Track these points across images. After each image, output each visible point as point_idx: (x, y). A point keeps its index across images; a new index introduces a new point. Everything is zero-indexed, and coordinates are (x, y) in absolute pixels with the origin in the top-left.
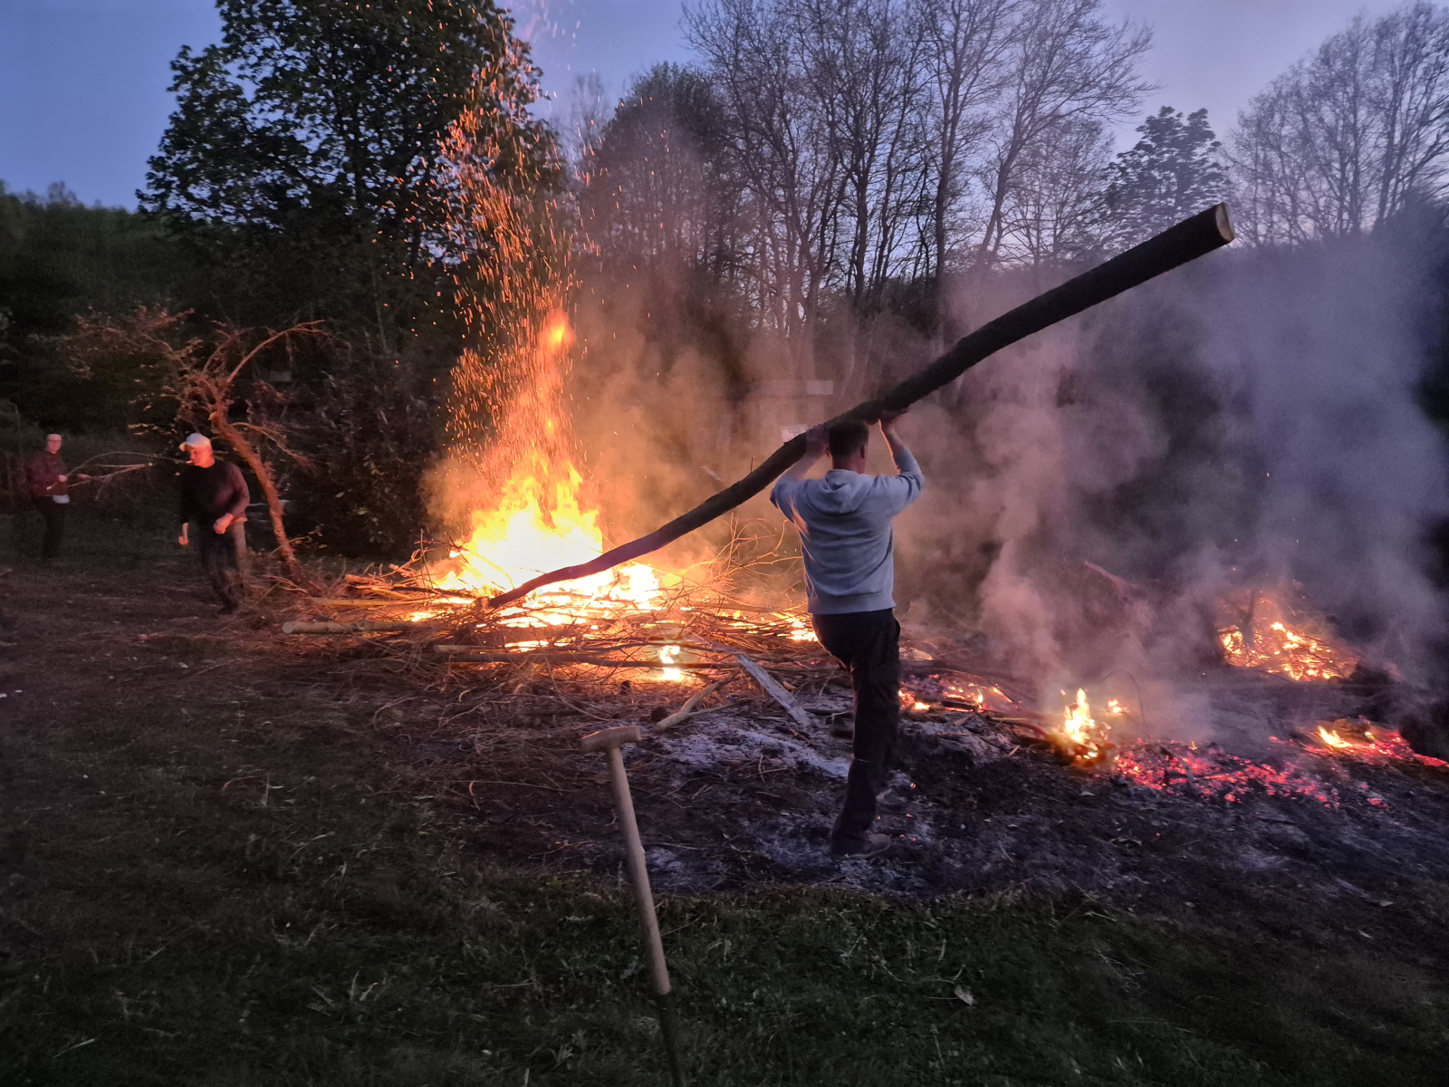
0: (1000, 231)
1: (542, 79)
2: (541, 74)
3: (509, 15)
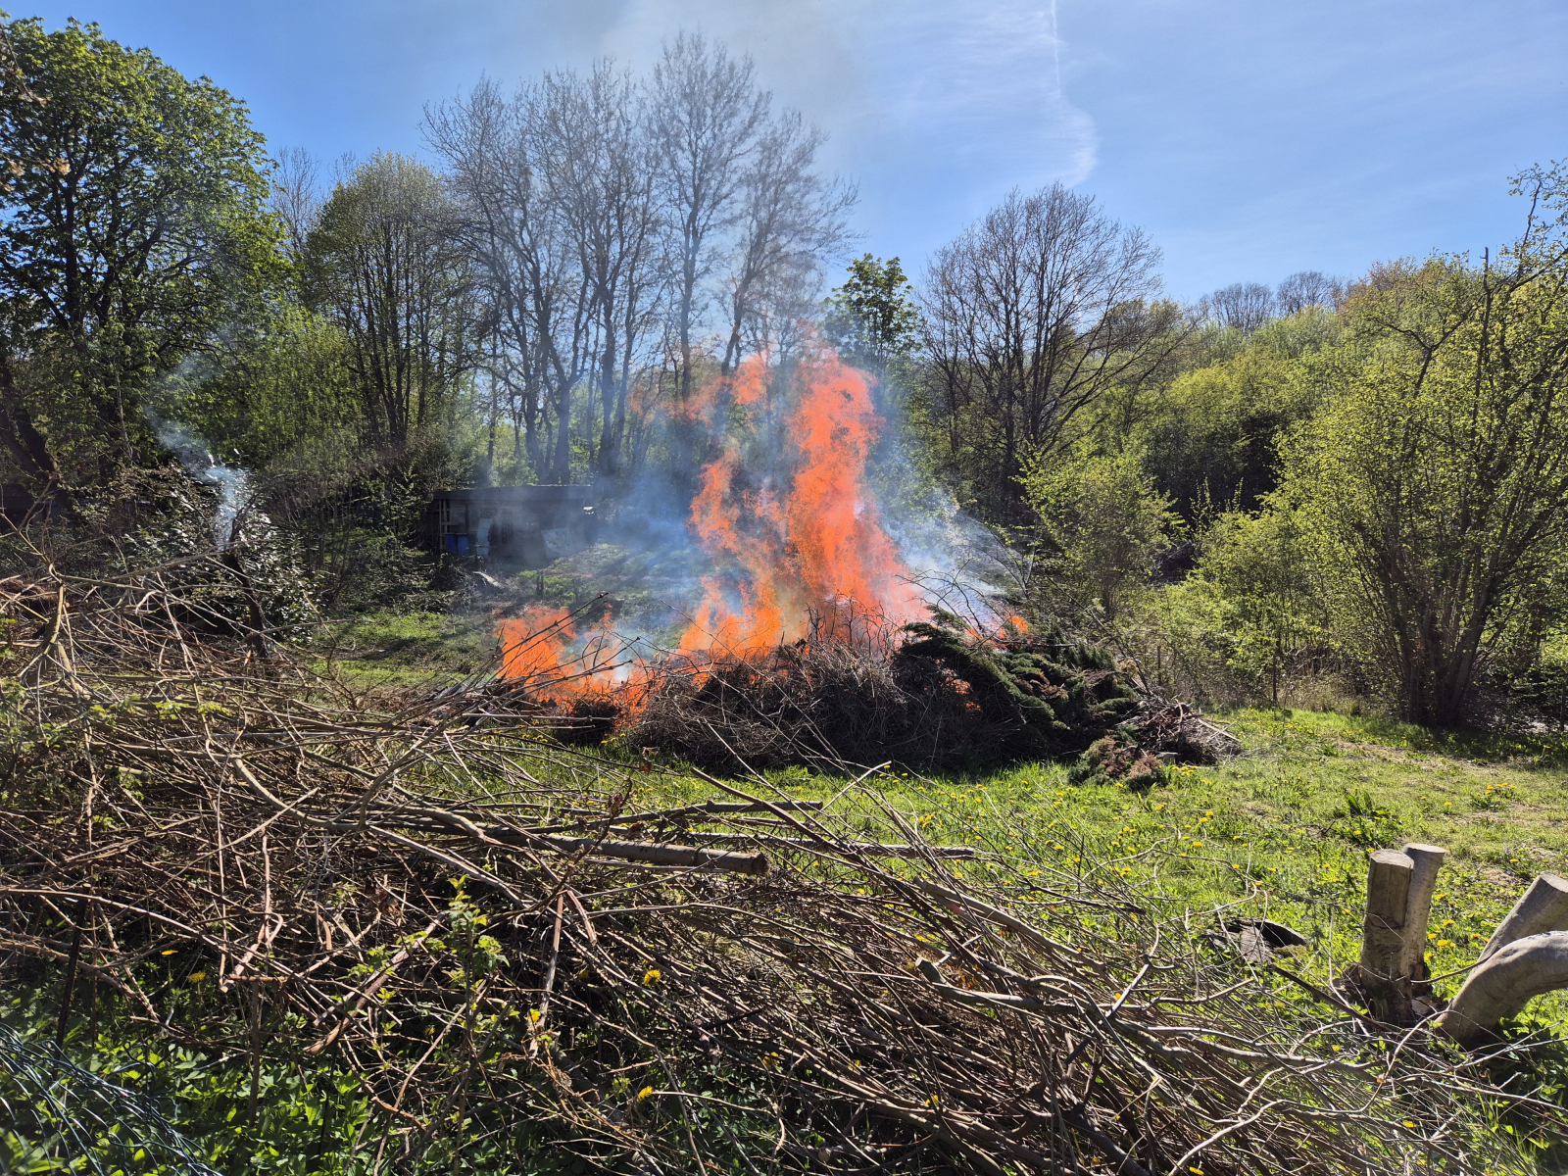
0: (738, 350)
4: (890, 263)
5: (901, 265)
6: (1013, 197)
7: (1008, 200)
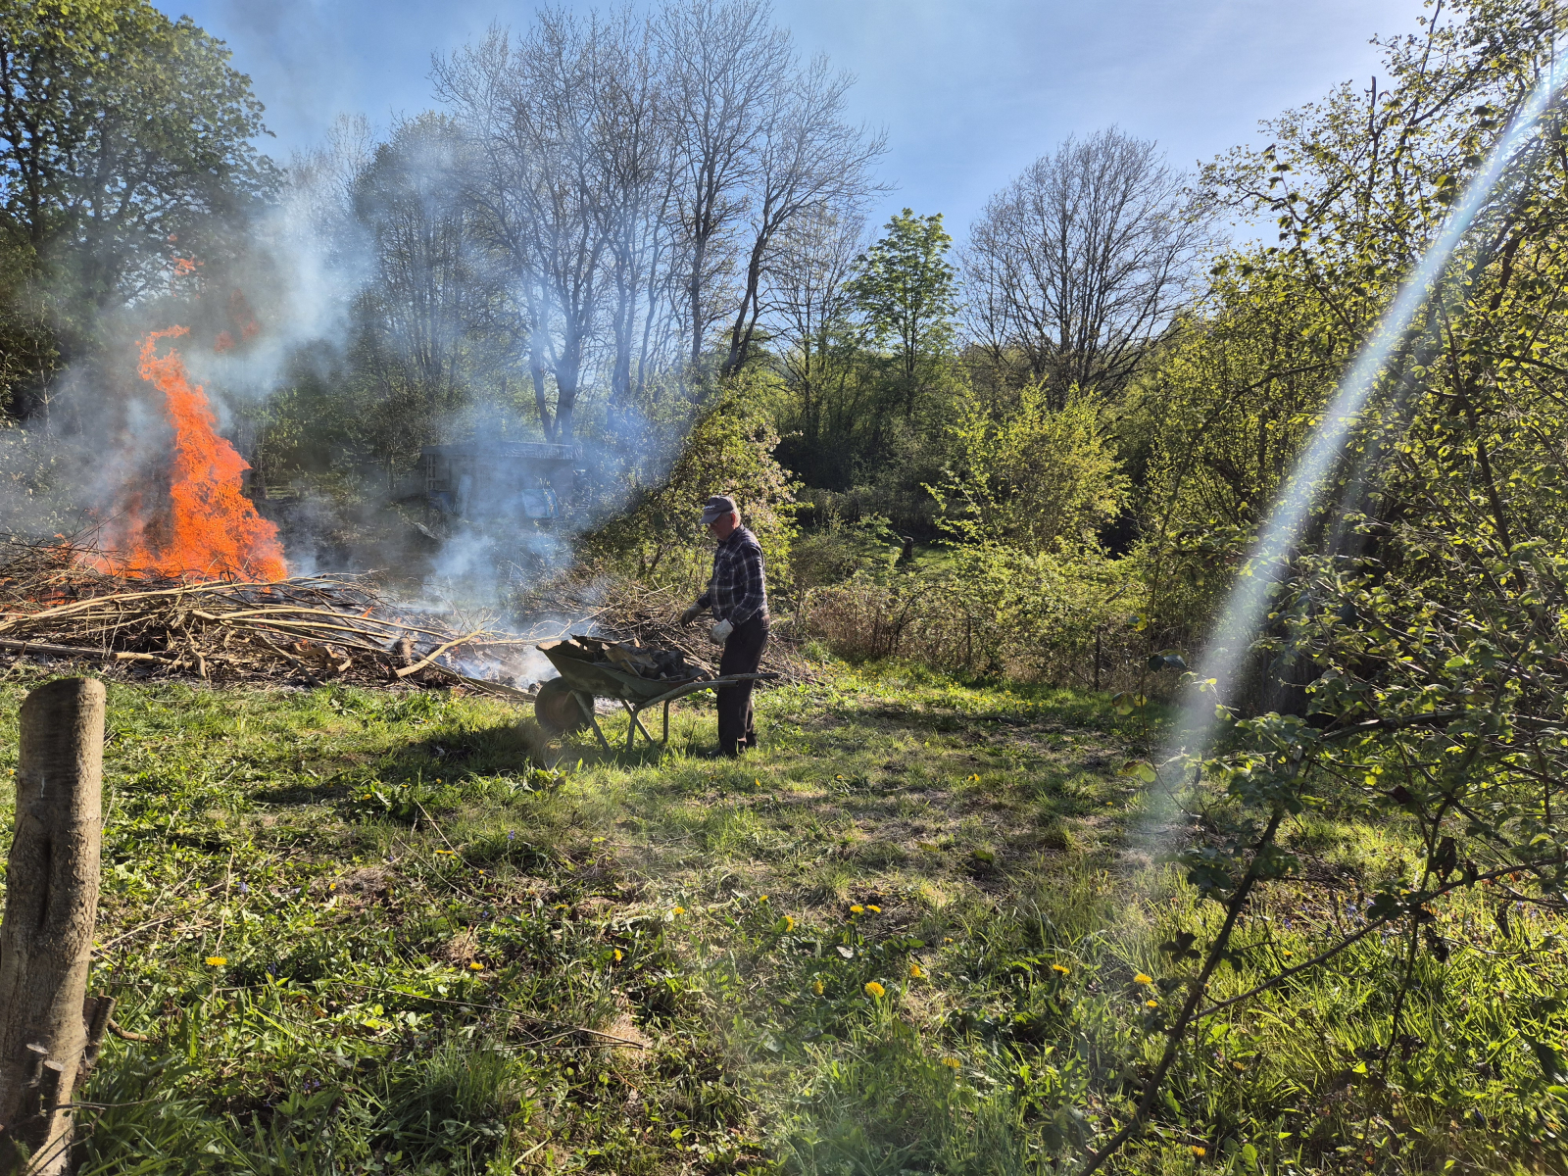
0: (756, 311)
1: (262, 114)
2: (262, 108)
3: (226, 47)
4: (931, 219)
5: (942, 222)
6: (1067, 145)
7: (1061, 148)
